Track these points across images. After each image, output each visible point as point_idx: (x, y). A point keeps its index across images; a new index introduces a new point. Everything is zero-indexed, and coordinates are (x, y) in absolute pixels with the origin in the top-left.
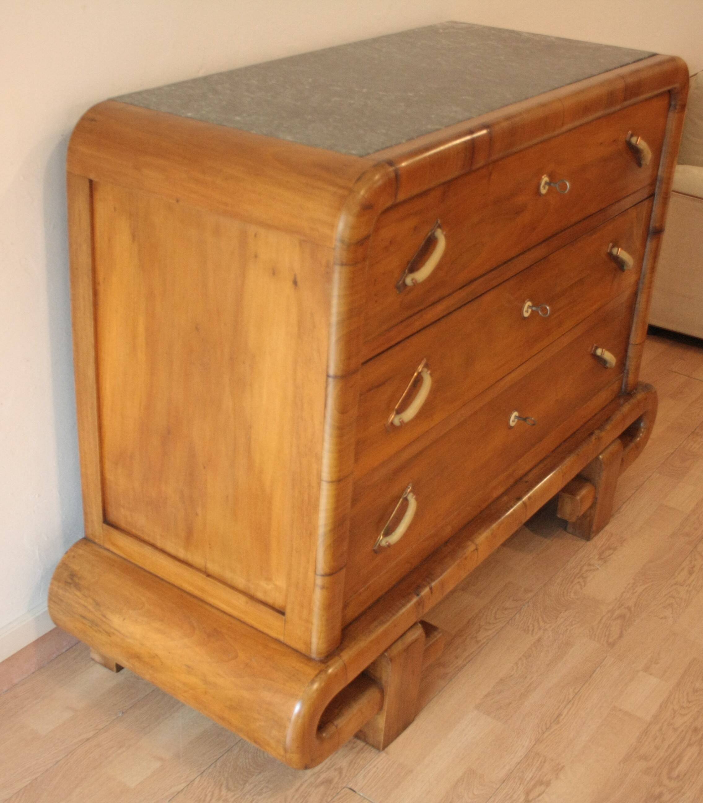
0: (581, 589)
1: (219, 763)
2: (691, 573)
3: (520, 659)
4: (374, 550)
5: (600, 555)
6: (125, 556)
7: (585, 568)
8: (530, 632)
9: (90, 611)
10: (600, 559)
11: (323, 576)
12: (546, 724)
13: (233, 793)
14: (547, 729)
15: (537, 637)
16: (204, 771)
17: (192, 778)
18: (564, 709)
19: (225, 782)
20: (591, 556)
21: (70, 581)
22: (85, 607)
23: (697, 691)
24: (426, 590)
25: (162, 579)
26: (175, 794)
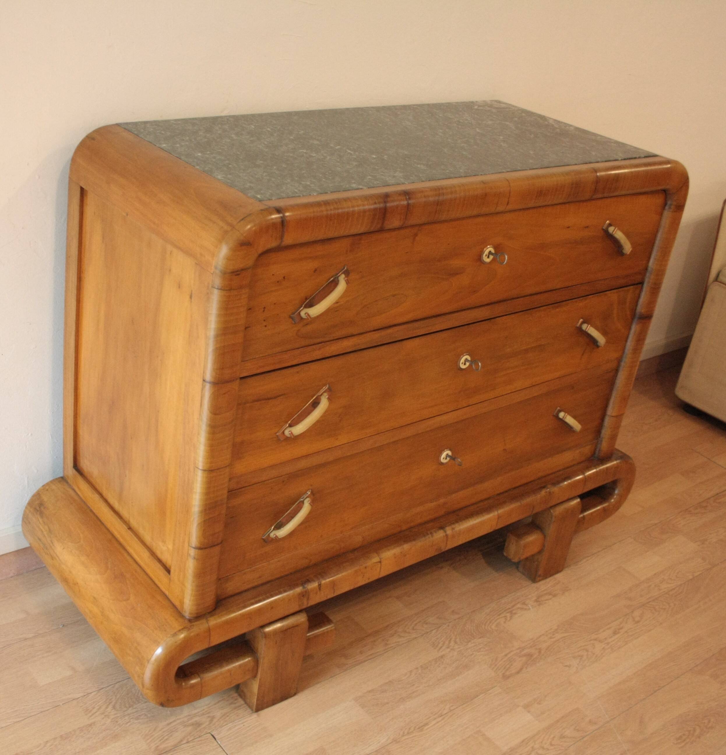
0: (505, 622)
1: (117, 686)
2: (615, 633)
3: (417, 668)
4: (263, 539)
5: (539, 597)
6: (83, 498)
7: (519, 606)
8: (438, 649)
9: (44, 536)
10: (536, 601)
11: (195, 548)
12: (410, 729)
13: (116, 712)
14: (408, 733)
15: (441, 654)
16: (103, 688)
17: (89, 691)
18: (434, 720)
19: (114, 702)
20: (530, 596)
21: (38, 508)
22: (42, 531)
23: (564, 737)
24: (315, 585)
25: (103, 524)
26: (71, 700)
